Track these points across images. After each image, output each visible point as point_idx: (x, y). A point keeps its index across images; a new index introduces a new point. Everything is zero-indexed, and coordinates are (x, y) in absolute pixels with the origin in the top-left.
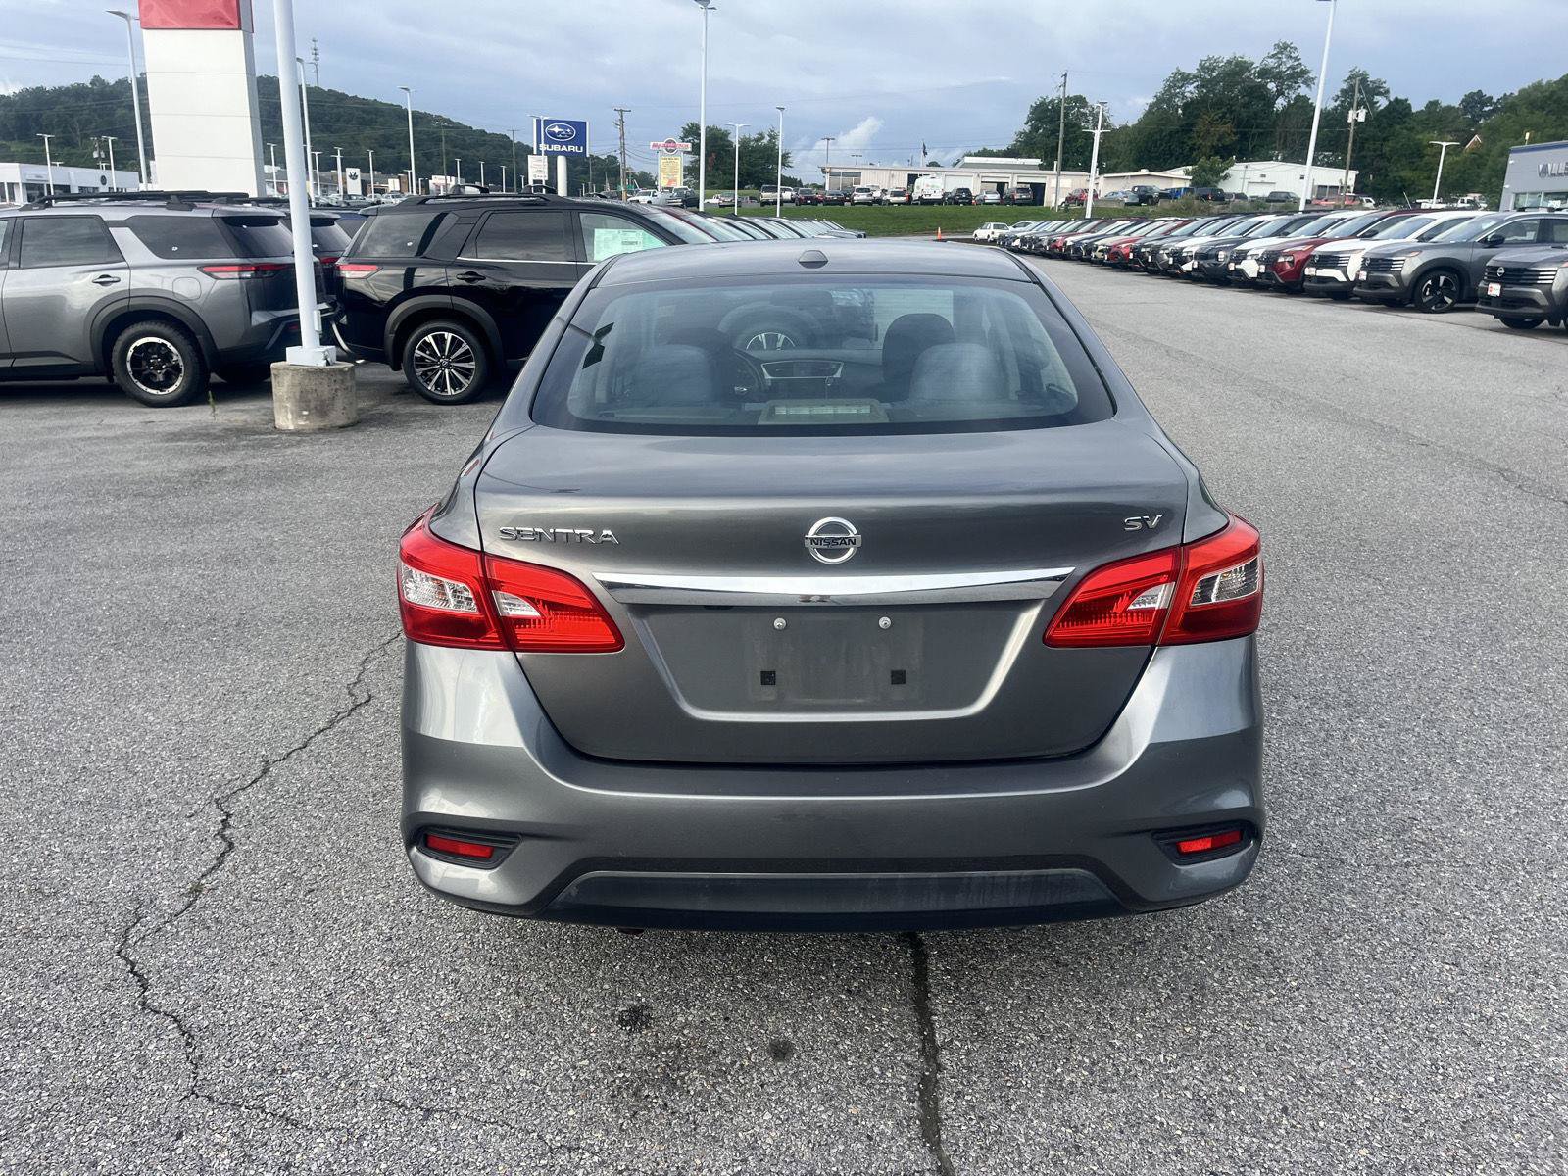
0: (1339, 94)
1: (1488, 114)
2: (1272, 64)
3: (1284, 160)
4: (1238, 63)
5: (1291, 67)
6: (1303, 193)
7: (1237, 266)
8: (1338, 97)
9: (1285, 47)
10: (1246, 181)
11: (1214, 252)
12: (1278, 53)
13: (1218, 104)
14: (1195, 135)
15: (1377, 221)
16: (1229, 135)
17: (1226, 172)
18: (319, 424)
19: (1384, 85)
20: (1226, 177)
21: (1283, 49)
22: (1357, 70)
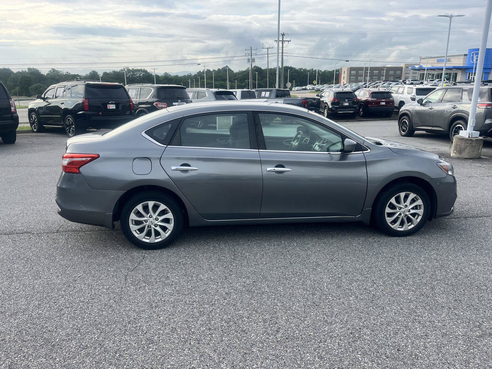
18: (458, 156)
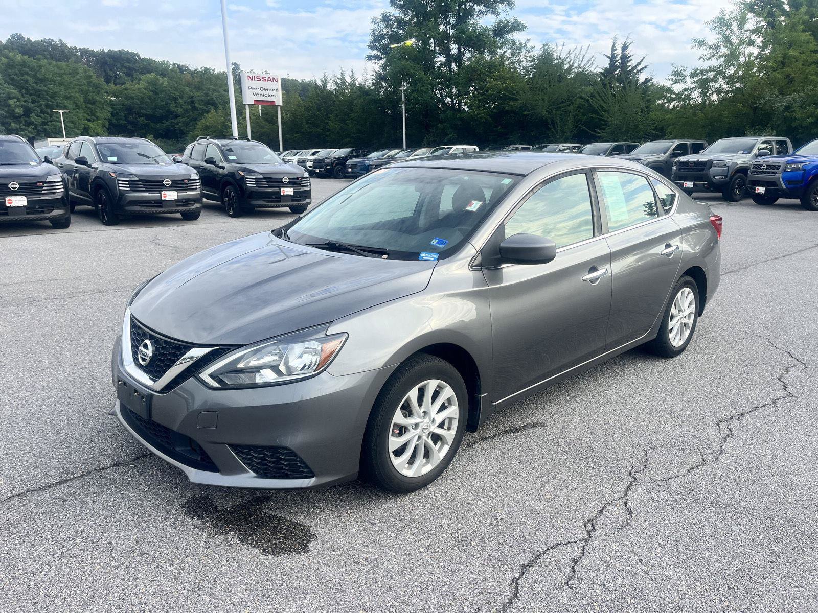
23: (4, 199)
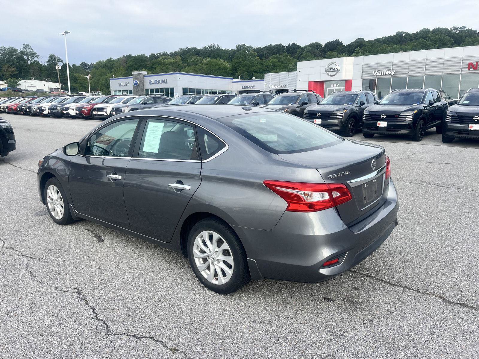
0: (48, 61)
1: (88, 69)
2: (24, 50)
3: (35, 79)
4: (12, 49)
5: (30, 52)
6: (46, 89)
7: (67, 112)
8: (48, 62)
9: (27, 45)
10: (26, 86)
11: (56, 108)
12: (25, 47)
13: (8, 62)
14: (3, 71)
15: (107, 98)
16: (15, 71)
17: (19, 83)
19: (61, 59)
20: (19, 84)
21: (26, 46)
22: (51, 54)
23: (377, 122)
